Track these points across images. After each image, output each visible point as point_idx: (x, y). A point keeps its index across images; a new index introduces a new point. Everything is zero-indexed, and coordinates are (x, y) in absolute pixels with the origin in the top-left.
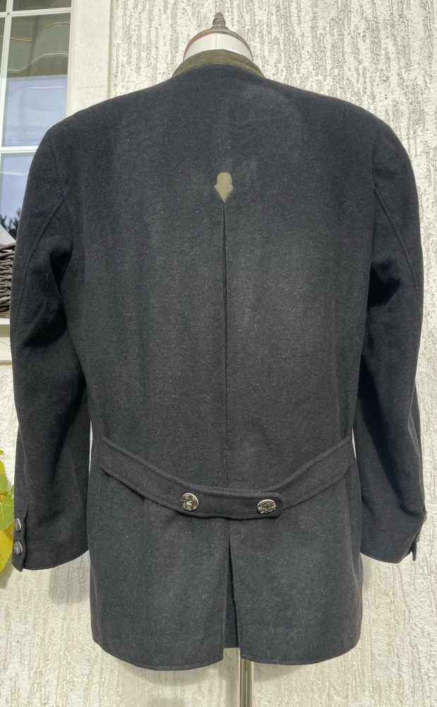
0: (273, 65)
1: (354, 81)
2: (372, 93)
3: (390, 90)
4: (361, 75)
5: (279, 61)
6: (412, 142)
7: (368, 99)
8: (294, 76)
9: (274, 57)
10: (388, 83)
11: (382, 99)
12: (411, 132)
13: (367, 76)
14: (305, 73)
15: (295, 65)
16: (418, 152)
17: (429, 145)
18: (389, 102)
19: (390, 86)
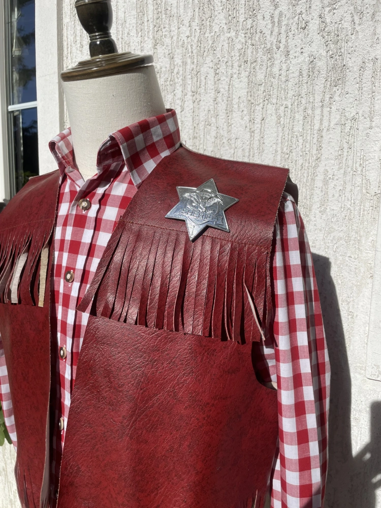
0: (188, 25)
1: (268, 33)
2: (286, 47)
3: (309, 39)
4: (276, 24)
5: (193, 19)
6: (326, 110)
7: (281, 56)
8: (206, 35)
9: (189, 14)
10: (306, 31)
11: (296, 55)
12: (327, 96)
13: (283, 24)
14: (217, 30)
15: (208, 21)
16: (332, 125)
17: (347, 114)
18: (305, 58)
19: (308, 34)
